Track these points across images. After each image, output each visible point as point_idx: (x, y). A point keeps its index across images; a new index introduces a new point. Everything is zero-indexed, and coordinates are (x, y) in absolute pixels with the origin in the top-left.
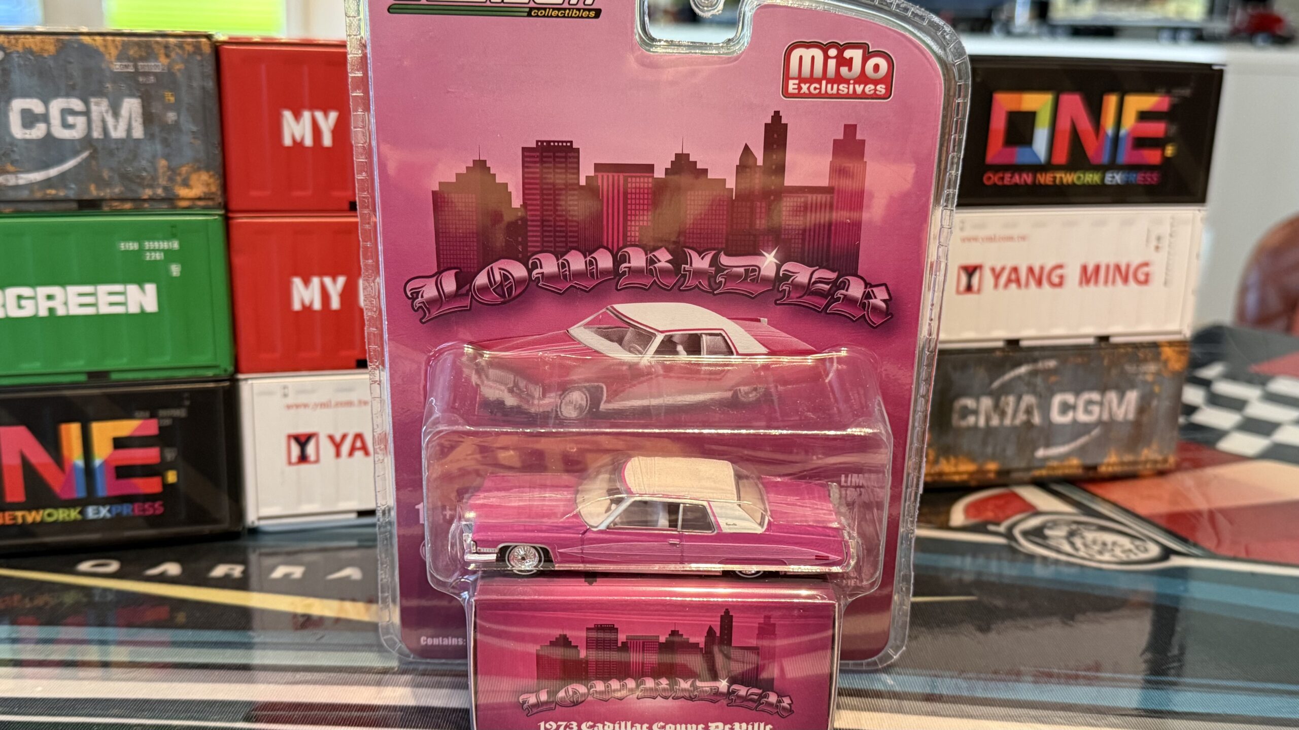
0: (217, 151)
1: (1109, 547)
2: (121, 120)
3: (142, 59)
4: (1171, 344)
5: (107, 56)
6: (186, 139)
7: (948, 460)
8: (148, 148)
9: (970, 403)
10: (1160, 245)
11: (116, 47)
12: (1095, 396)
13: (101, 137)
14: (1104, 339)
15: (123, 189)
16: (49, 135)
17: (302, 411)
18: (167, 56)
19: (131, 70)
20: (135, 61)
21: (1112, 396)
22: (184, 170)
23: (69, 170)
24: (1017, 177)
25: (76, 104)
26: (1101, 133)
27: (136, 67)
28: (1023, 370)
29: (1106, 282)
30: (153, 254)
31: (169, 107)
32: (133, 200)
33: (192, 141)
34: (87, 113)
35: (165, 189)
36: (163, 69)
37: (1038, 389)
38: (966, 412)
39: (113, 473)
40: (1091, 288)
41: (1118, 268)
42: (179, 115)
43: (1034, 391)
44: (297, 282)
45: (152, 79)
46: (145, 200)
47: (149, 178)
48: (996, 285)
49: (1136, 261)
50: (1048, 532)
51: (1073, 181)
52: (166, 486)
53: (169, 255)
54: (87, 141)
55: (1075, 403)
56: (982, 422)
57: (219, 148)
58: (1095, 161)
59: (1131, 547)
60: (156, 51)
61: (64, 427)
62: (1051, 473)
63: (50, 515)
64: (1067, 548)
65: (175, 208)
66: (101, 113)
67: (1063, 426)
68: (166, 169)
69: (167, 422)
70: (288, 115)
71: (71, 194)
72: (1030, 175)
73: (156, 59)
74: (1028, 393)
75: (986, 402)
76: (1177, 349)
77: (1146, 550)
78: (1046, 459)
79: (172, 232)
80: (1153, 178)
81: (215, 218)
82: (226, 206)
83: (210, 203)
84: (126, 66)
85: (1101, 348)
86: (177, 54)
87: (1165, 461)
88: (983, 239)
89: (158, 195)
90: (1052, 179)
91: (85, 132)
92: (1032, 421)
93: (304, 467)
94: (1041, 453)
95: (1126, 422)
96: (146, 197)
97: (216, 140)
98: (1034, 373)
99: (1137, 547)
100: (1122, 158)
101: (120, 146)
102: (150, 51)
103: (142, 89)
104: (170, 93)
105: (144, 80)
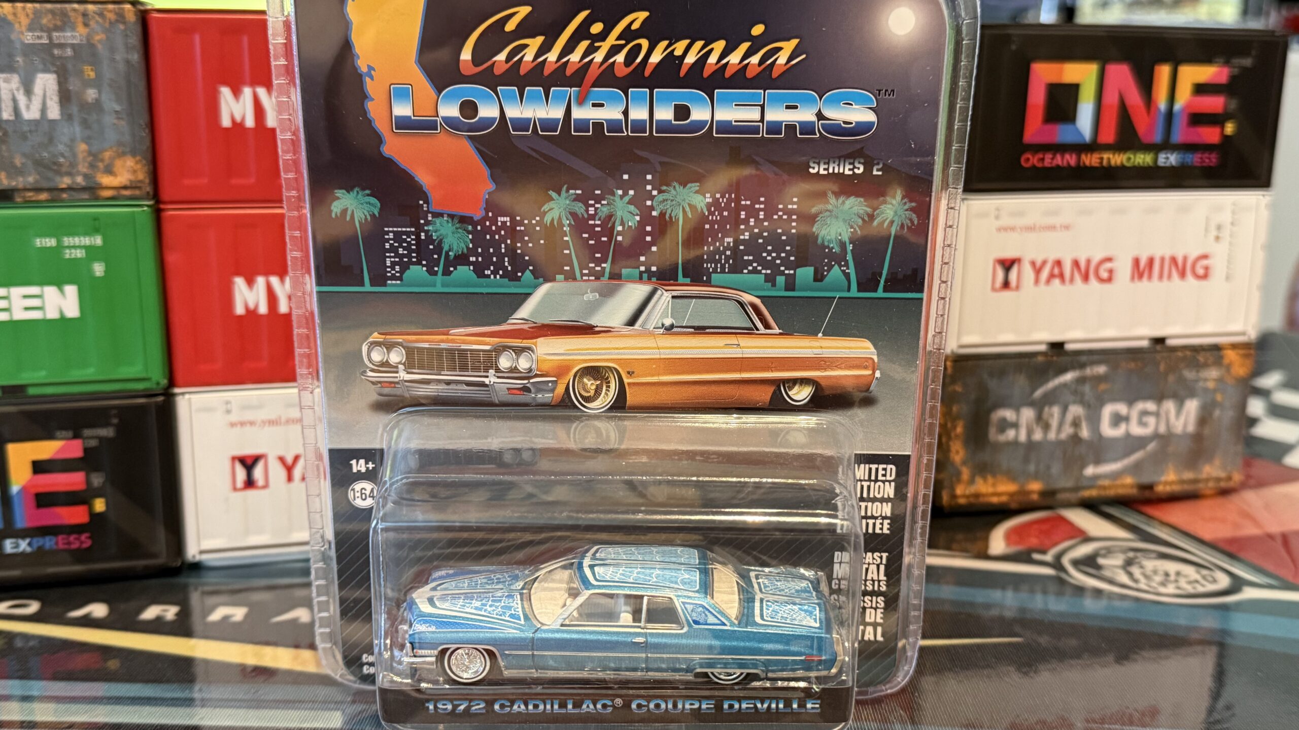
0: (145, 134)
1: (1172, 578)
2: (33, 97)
3: (57, 28)
4: (1234, 346)
5: (17, 26)
6: (109, 120)
7: (985, 479)
8: (66, 130)
9: (1008, 414)
10: (1221, 235)
11: (27, 15)
12: (1150, 406)
13: (12, 118)
14: (1159, 341)
15: (38, 177)
17: (248, 428)
18: (86, 25)
19: (45, 41)
20: (49, 31)
21: (1169, 406)
22: (107, 155)
24: (1059, 157)
26: (1152, 109)
27: (50, 38)
28: (1069, 377)
29: (1161, 277)
30: (73, 251)
31: (88, 84)
32: (49, 190)
33: (115, 121)
35: (86, 176)
36: (81, 40)
37: (1087, 398)
38: (1004, 425)
39: (33, 503)
40: (1145, 283)
41: (1174, 260)
42: (100, 92)
43: (1082, 402)
44: (239, 282)
45: (69, 52)
46: (63, 190)
47: (68, 164)
48: (1037, 281)
49: (1193, 254)
50: (1101, 561)
51: (1122, 162)
52: (94, 516)
53: (92, 253)
55: (1129, 414)
56: (1023, 437)
57: (147, 131)
58: (1146, 140)
59: (1198, 577)
60: (72, 20)
62: (1103, 493)
64: (1124, 578)
65: (97, 198)
66: (11, 91)
67: (1114, 440)
68: (85, 154)
69: (93, 443)
70: (225, 92)
72: (1074, 156)
73: (73, 29)
74: (1074, 402)
75: (1028, 414)
76: (1242, 352)
77: (1215, 581)
78: (1096, 477)
79: (94, 226)
80: (1212, 159)
81: (142, 211)
82: (156, 195)
83: (137, 192)
84: (39, 38)
85: (1156, 352)
86: (97, 22)
87: (1229, 478)
88: (1021, 229)
89: (78, 184)
90: (1098, 161)
92: (1080, 434)
93: (251, 493)
94: (1090, 471)
95: (1185, 435)
96: (64, 186)
97: (143, 119)
98: (1081, 380)
99: (1204, 577)
100: (1178, 136)
101: (33, 128)
102: (65, 19)
103: (58, 63)
104: (90, 68)
105: (60, 52)
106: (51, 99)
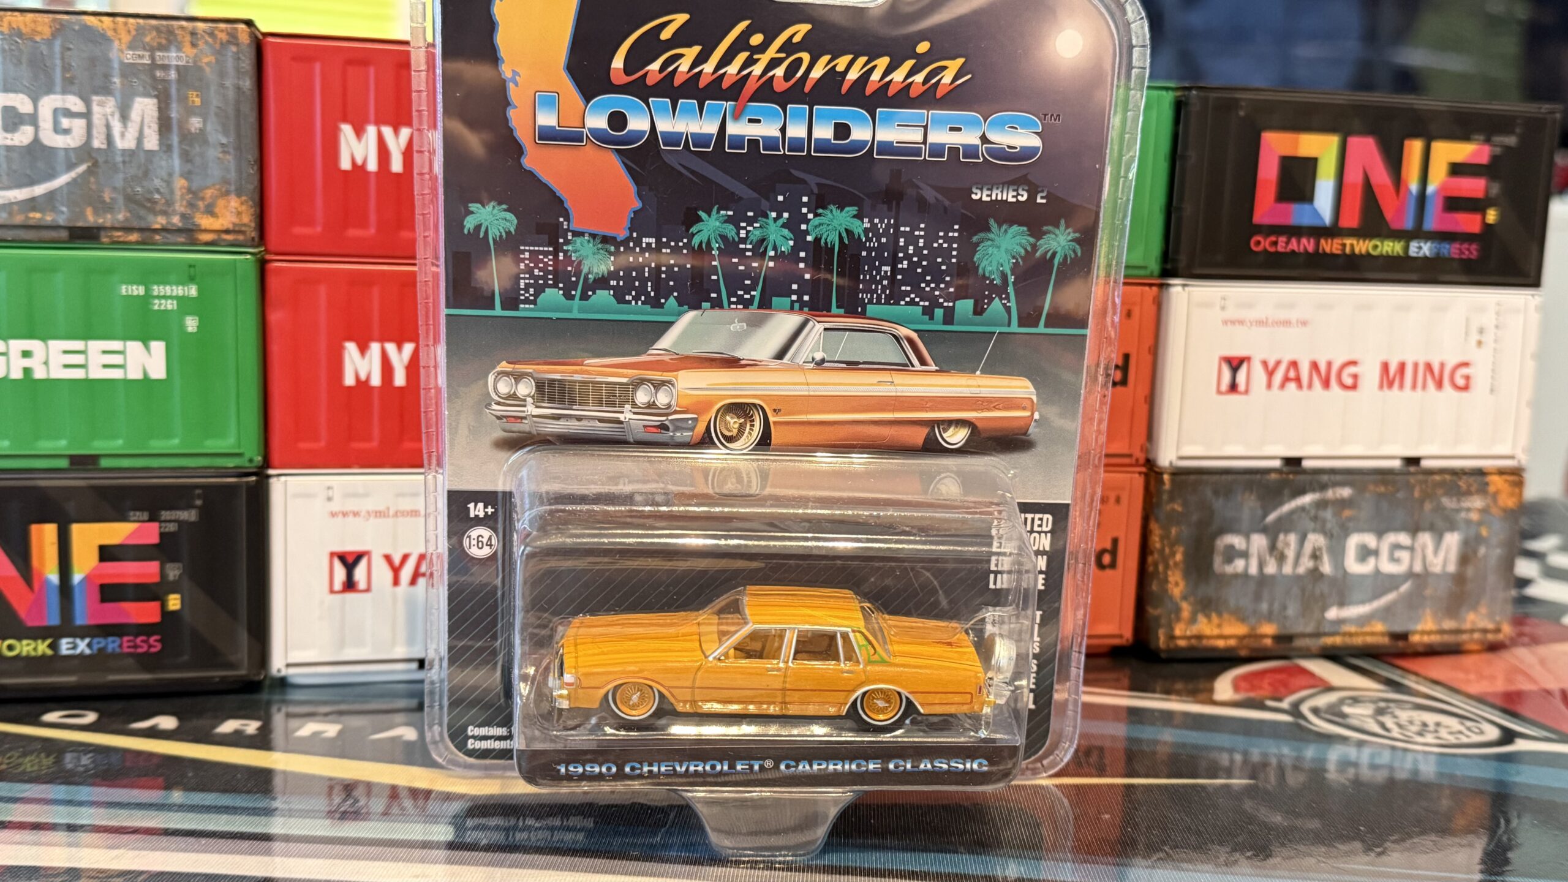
0: (253, 171)
1: (1433, 728)
2: (130, 124)
3: (161, 48)
4: (1501, 472)
5: (116, 43)
6: (213, 153)
7: (1208, 618)
8: (163, 163)
9: (1237, 541)
10: (1483, 339)
11: (129, 32)
12: (1403, 538)
13: (104, 146)
14: (1413, 461)
15: (128, 215)
16: (36, 140)
17: (350, 520)
18: (194, 45)
19: (147, 61)
20: (152, 50)
21: (1426, 539)
22: (209, 193)
23: (61, 188)
24: (1294, 242)
25: (74, 103)
27: (152, 58)
28: (1307, 499)
29: (1414, 386)
30: (163, 301)
31: (192, 111)
32: (141, 230)
33: (221, 155)
34: (87, 115)
35: (183, 216)
36: (188, 62)
37: (1329, 526)
38: (1232, 554)
39: (97, 593)
40: (1395, 392)
41: (1429, 367)
42: (205, 122)
43: (1323, 529)
44: (351, 348)
45: (173, 74)
46: (156, 231)
47: (163, 201)
48: (1269, 386)
49: (1452, 361)
51: (1367, 250)
52: (166, 614)
53: (186, 305)
54: (85, 151)
55: (1378, 546)
56: (1253, 569)
57: (255, 168)
58: (1394, 225)
59: (1461, 728)
60: (179, 38)
61: (35, 529)
62: (1348, 641)
63: (10, 648)
64: (1373, 727)
65: (194, 242)
66: (105, 115)
67: (1361, 577)
68: (184, 191)
69: (171, 527)
70: (347, 130)
71: (62, 221)
72: (1312, 241)
73: (179, 49)
74: (1315, 530)
75: (1259, 542)
76: (1511, 480)
77: (1481, 732)
78: (1340, 622)
79: (191, 274)
80: (1472, 251)
81: (245, 260)
82: (261, 242)
83: (241, 237)
84: (141, 57)
85: (1409, 473)
86: (206, 42)
87: (1498, 630)
88: (1251, 323)
89: (174, 225)
90: (1340, 247)
91: (84, 139)
92: (1320, 569)
93: (350, 596)
94: (1333, 613)
95: (1444, 575)
96: (157, 226)
97: (252, 155)
98: (1322, 504)
99: (1470, 729)
100: (1431, 223)
101: (127, 159)
102: (171, 38)
103: (160, 87)
104: (195, 93)
105: (163, 74)
106: (150, 127)
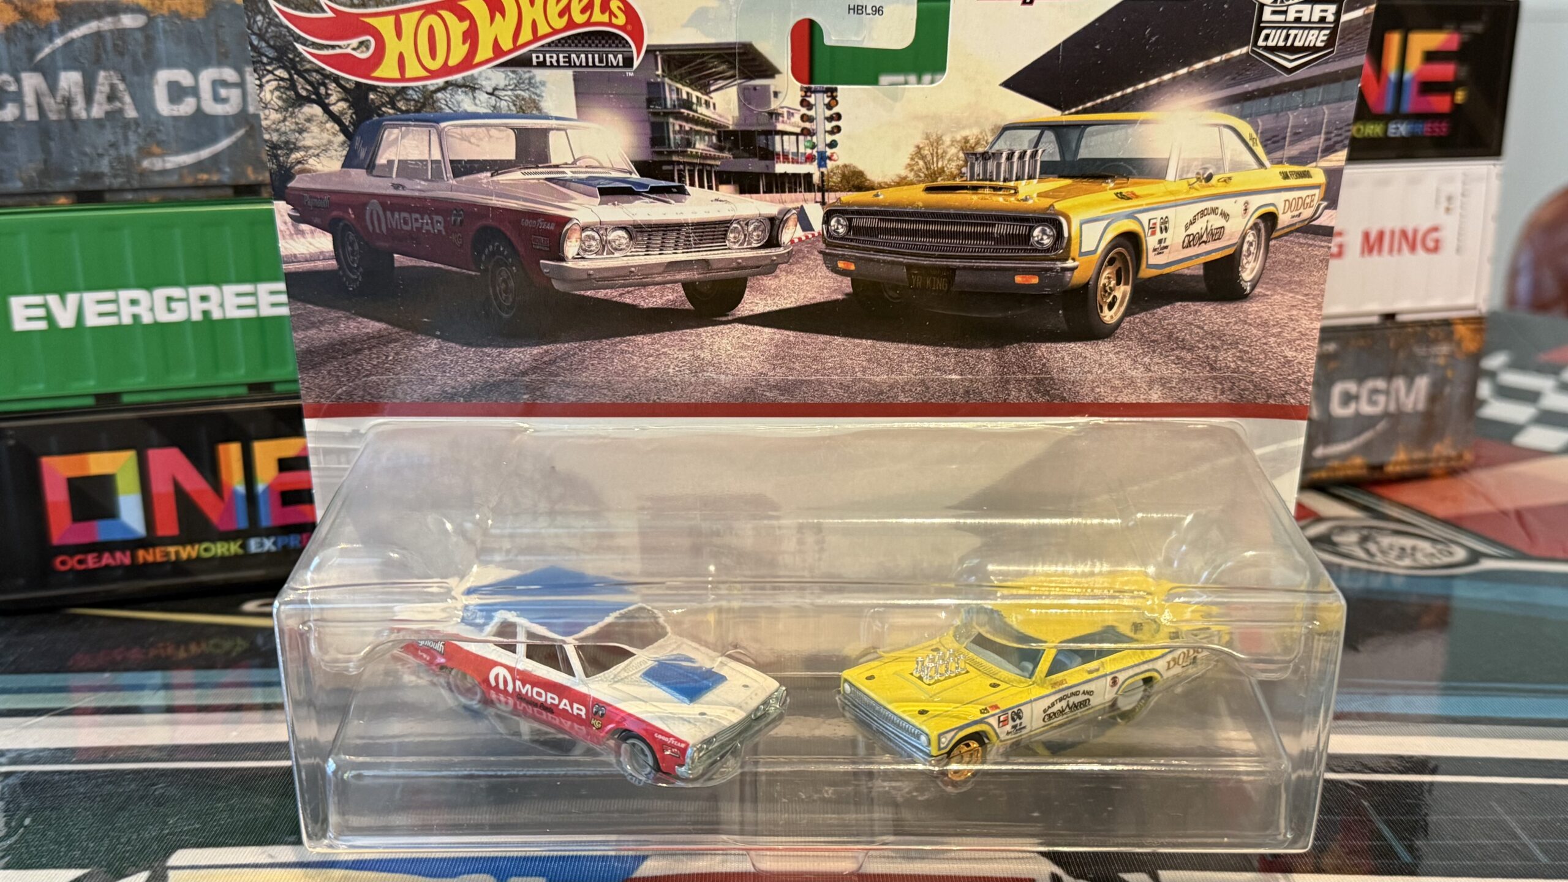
1: (1409, 551)
4: (1465, 321)
12: (1380, 384)
14: (1390, 317)
16: (199, 110)
21: (1400, 383)
23: (222, 151)
25: (229, 74)
26: (1383, 78)
29: (1391, 250)
34: (241, 85)
39: (278, 501)
40: (1375, 258)
41: (1404, 233)
49: (1424, 226)
50: (1337, 539)
55: (1358, 392)
58: (1376, 110)
59: (1433, 551)
61: (222, 448)
62: (1332, 474)
63: (206, 550)
64: (1361, 554)
67: (1344, 420)
71: (226, 179)
76: (1472, 326)
77: (1451, 554)
78: (1326, 458)
85: (1386, 328)
87: (1460, 457)
91: (241, 106)
94: (1320, 452)
95: (1416, 413)
99: (1440, 552)
100: (1407, 106)
